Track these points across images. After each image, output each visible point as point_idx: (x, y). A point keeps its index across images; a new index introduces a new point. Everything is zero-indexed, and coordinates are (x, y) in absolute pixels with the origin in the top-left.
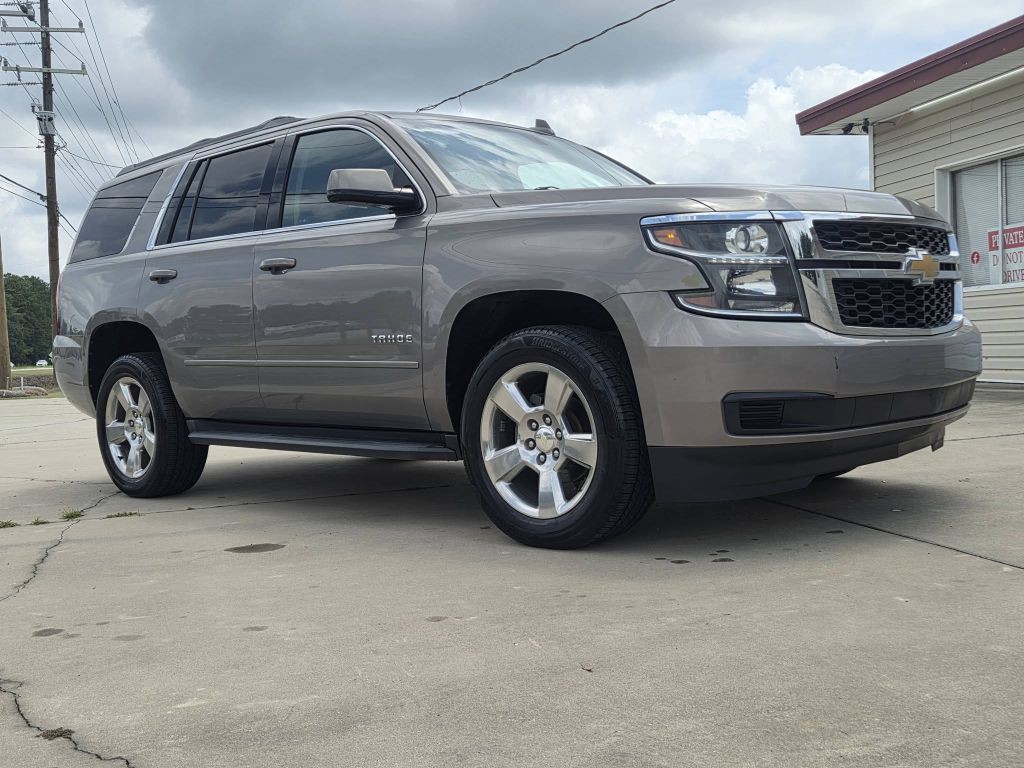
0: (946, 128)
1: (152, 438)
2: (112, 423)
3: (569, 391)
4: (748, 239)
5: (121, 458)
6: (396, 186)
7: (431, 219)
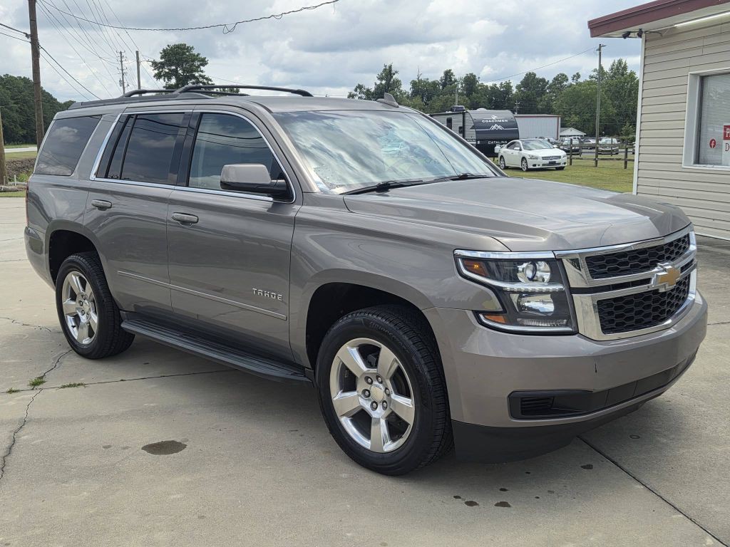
0: (700, 43)
1: (95, 318)
2: (67, 302)
3: (395, 366)
4: (535, 270)
5: (74, 327)
6: (272, 179)
7: (299, 210)
